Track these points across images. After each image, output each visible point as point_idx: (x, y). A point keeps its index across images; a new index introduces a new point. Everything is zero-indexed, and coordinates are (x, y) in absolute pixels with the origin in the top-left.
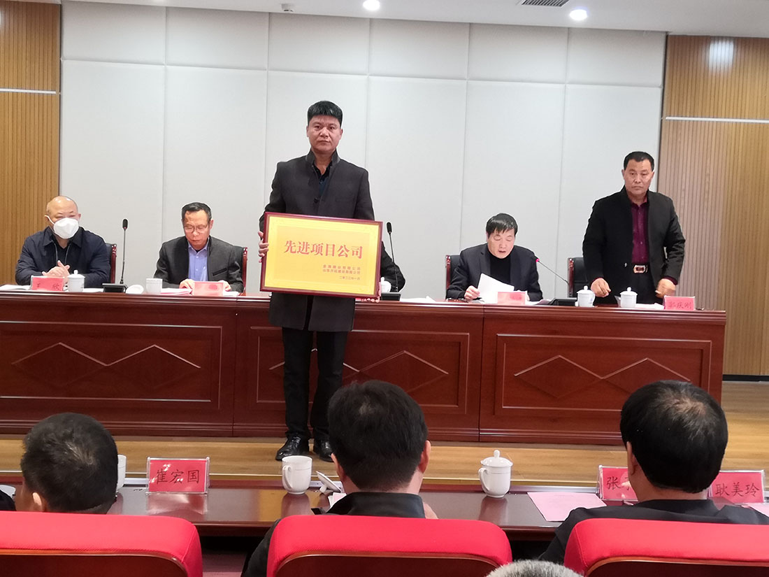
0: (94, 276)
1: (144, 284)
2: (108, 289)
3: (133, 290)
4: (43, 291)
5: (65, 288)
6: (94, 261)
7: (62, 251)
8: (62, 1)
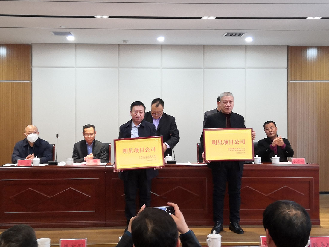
0: (44, 158)
1: (66, 161)
2: (50, 164)
3: (61, 164)
4: (23, 166)
5: (32, 164)
6: (45, 152)
7: (31, 148)
8: (31, 43)
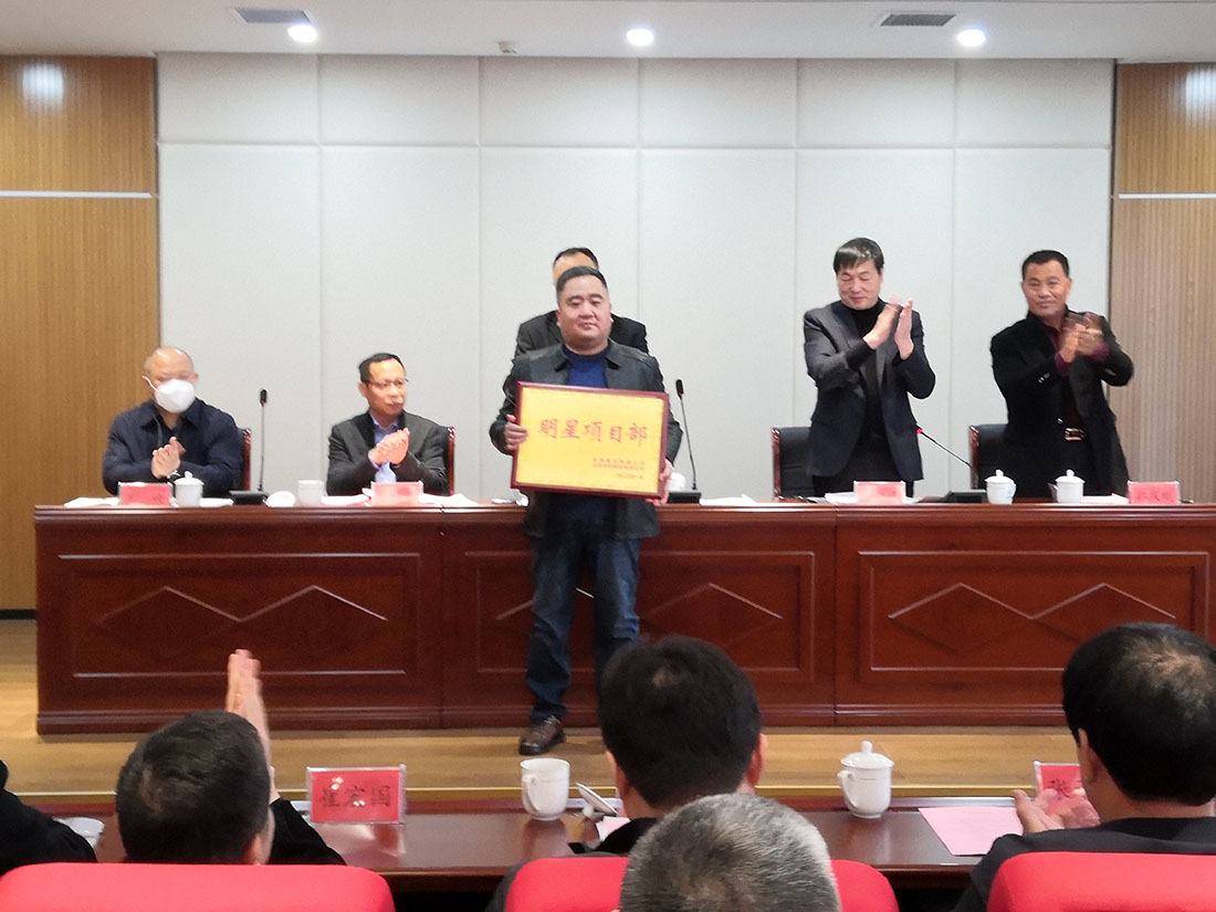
4: (139, 507)
8: (156, 53)
